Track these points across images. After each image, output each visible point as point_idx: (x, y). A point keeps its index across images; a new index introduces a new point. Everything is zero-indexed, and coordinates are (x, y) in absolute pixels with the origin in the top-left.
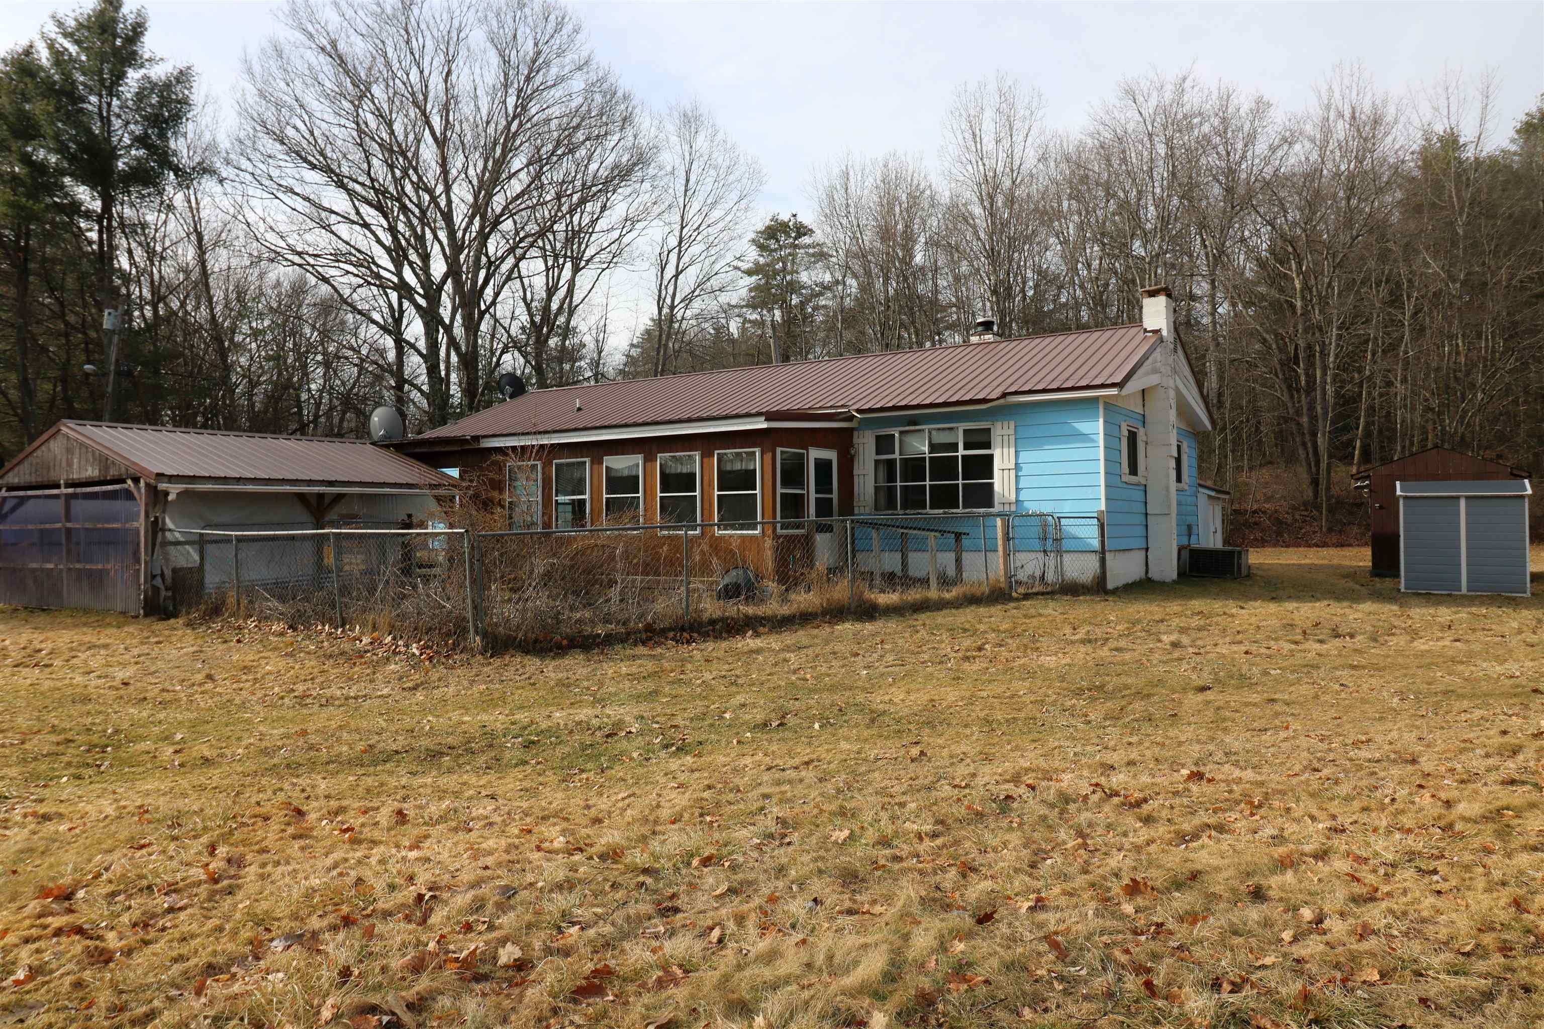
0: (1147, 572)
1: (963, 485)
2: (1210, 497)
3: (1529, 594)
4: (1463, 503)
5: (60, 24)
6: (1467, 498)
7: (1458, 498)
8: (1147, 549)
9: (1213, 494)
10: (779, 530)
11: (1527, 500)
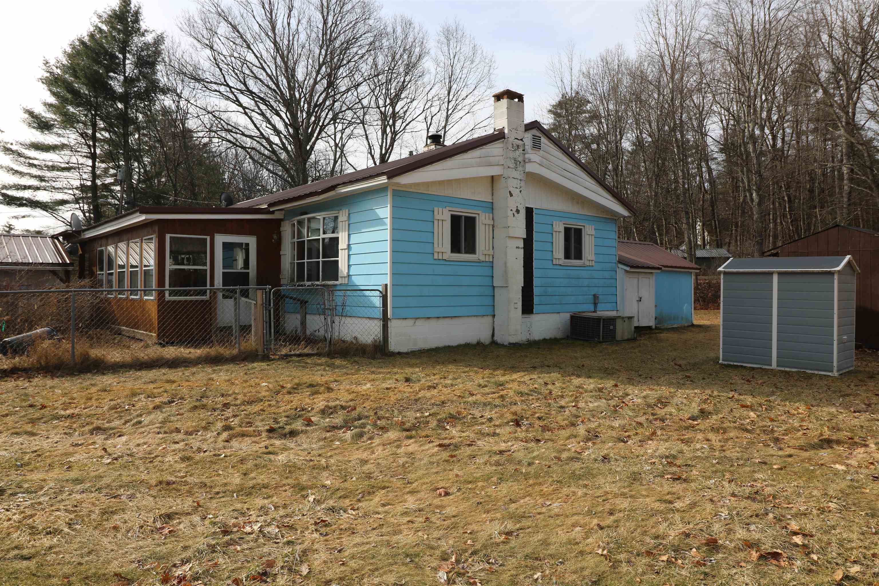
0: (493, 335)
1: (323, 262)
2: (626, 271)
3: (836, 374)
4: (775, 278)
5: (100, 17)
6: (780, 274)
7: (771, 274)
8: (494, 316)
9: (628, 269)
10: (167, 297)
11: (836, 277)
